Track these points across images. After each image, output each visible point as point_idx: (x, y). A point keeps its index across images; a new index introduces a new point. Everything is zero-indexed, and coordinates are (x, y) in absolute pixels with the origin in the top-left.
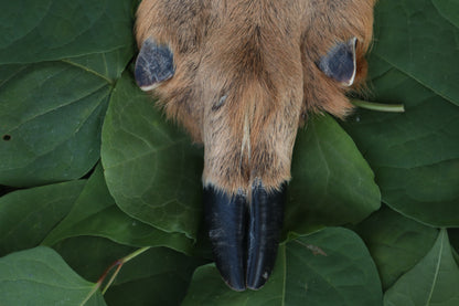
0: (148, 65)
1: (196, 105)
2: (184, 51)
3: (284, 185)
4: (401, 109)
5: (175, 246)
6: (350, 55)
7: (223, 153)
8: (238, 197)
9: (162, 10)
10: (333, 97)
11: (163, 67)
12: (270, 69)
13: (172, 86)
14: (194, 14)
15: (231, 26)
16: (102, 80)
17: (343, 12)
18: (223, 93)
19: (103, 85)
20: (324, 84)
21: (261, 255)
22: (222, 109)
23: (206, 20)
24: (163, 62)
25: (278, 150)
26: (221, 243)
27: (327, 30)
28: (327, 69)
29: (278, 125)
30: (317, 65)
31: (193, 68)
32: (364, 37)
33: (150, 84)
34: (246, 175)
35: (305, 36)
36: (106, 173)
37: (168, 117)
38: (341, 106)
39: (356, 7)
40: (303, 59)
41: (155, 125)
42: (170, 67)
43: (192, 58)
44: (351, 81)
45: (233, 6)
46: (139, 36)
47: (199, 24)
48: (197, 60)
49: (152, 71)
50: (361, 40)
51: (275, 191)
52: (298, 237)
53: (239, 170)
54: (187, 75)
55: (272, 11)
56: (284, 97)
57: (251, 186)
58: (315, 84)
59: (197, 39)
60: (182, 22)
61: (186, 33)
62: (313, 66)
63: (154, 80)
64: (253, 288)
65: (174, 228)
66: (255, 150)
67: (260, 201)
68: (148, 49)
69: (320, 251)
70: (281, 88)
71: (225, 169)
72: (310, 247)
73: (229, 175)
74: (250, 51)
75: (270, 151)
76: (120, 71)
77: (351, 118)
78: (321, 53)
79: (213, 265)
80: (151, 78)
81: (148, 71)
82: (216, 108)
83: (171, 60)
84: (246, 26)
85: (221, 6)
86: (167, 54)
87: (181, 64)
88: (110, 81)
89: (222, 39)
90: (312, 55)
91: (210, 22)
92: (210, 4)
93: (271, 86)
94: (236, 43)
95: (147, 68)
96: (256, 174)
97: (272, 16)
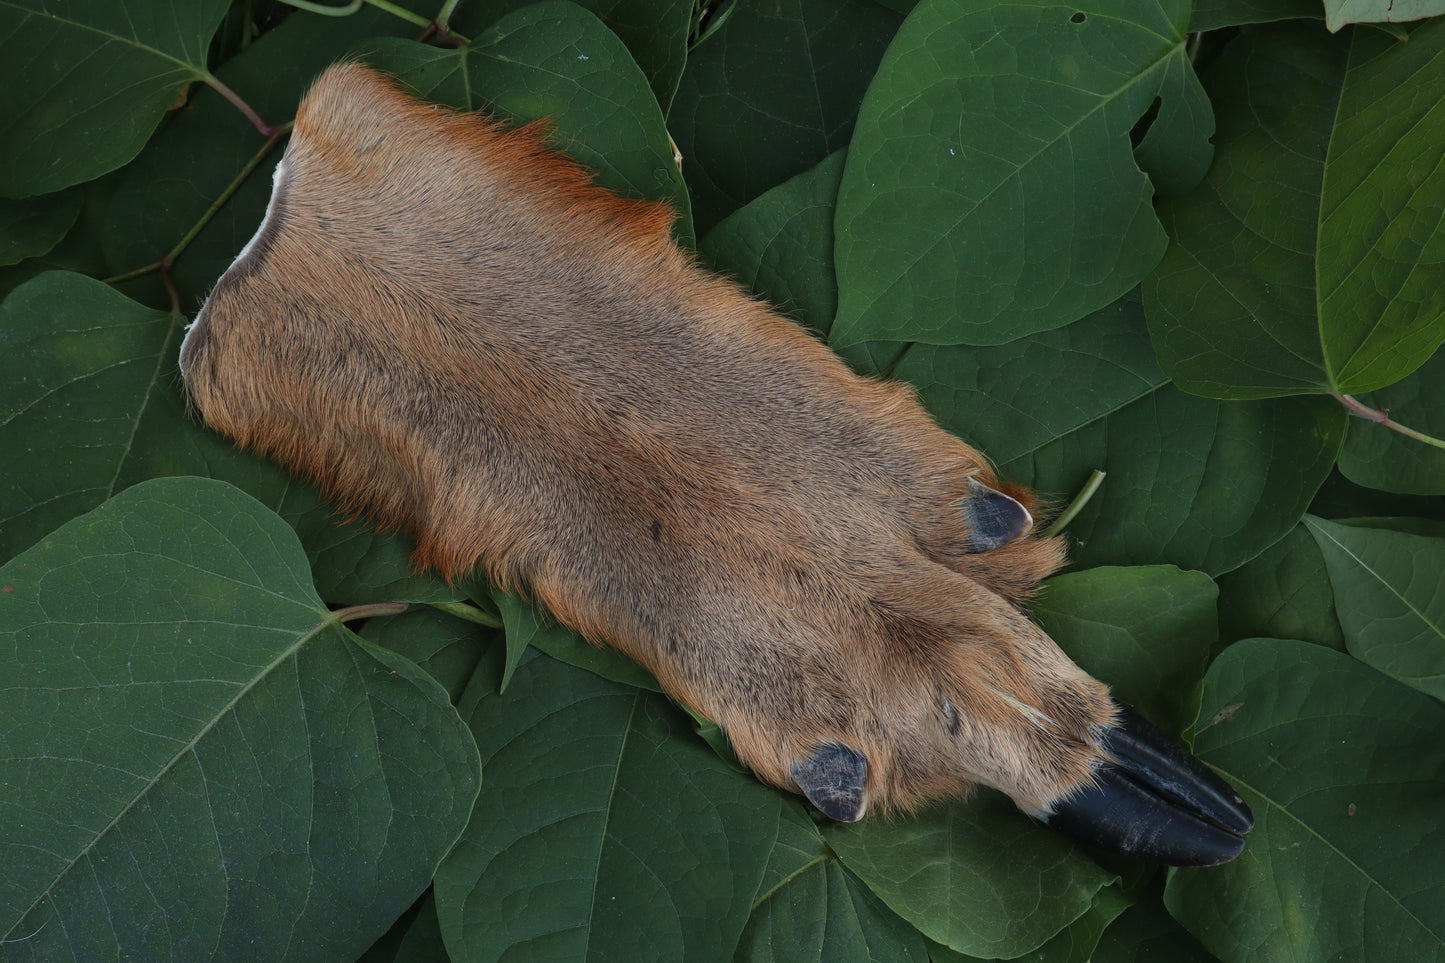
0: (831, 789)
1: (925, 757)
2: (844, 723)
3: (1116, 698)
4: (1101, 476)
5: (1112, 912)
6: (993, 497)
7: (1025, 757)
8: (1100, 772)
9: (763, 720)
10: (1031, 557)
11: (848, 768)
12: (945, 619)
13: (880, 773)
14: (799, 677)
15: (846, 636)
16: (815, 868)
17: (923, 472)
18: (939, 703)
19: (823, 871)
20: (1005, 559)
21: (1205, 788)
22: (963, 717)
23: (817, 668)
24: (840, 764)
25: (1065, 676)
26: (1153, 838)
27: (934, 509)
28: (990, 542)
29: (1032, 654)
30: (976, 552)
31: (875, 726)
32: (974, 465)
33: (858, 803)
34: (1076, 742)
35: (921, 546)
36: (952, 947)
37: (912, 810)
38: (1050, 555)
39: (928, 451)
40: (952, 567)
41: (911, 837)
42: (854, 758)
43: (862, 717)
44: (1029, 518)
45: (821, 618)
46: (776, 778)
47: (818, 681)
48: (867, 714)
49: (843, 788)
50: (975, 472)
51: (1119, 715)
52: (1195, 728)
53: (1062, 748)
54: (878, 741)
55: (862, 568)
56: (996, 622)
57: (1097, 745)
58: (995, 572)
59: (838, 696)
60: (802, 703)
61: (822, 706)
62: (970, 558)
63: (857, 793)
64: (1250, 827)
65: (1086, 895)
66: (1046, 707)
67: (1124, 744)
68: (807, 776)
69: (1231, 710)
70: (981, 619)
71: (1047, 767)
72: (1217, 719)
73: (1061, 769)
74: (902, 630)
75: (1061, 688)
76: (816, 836)
77: (1072, 552)
78: (963, 536)
79: (1173, 871)
80: (851, 796)
81: (839, 794)
82: (955, 728)
83: (845, 750)
84: (862, 617)
85: (810, 633)
86: (833, 752)
87: (860, 741)
88: (822, 858)
89: (861, 660)
90: (954, 550)
91: (823, 663)
92: (797, 649)
93: (973, 630)
94: (877, 644)
95: (835, 793)
96: (1083, 727)
97: (868, 572)
